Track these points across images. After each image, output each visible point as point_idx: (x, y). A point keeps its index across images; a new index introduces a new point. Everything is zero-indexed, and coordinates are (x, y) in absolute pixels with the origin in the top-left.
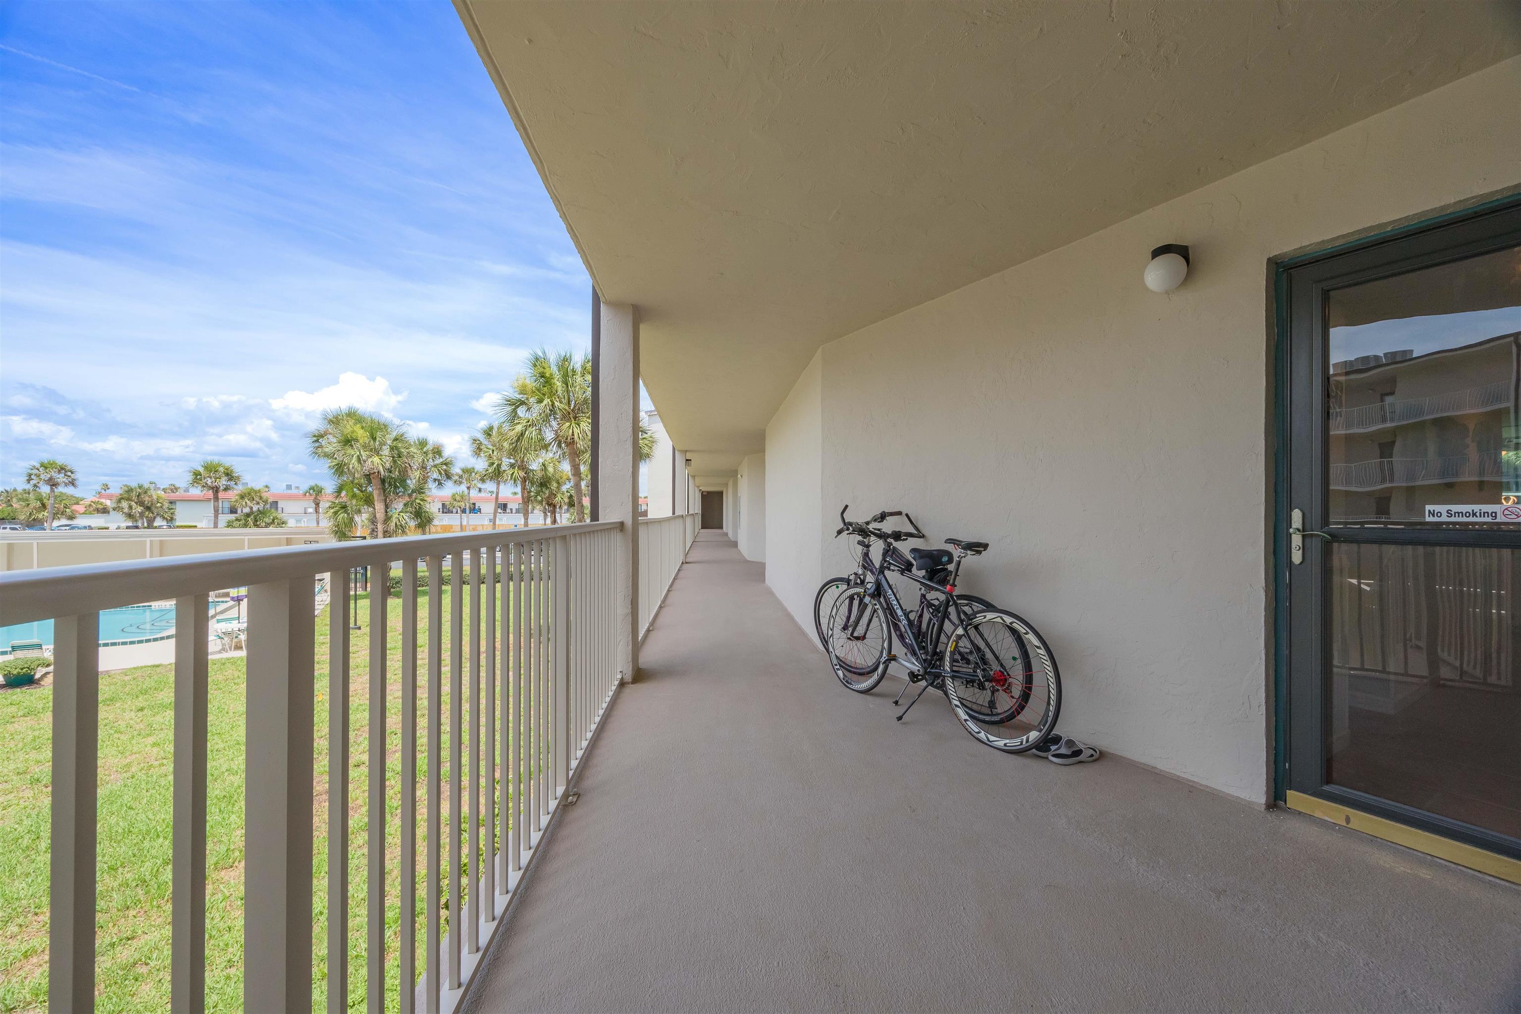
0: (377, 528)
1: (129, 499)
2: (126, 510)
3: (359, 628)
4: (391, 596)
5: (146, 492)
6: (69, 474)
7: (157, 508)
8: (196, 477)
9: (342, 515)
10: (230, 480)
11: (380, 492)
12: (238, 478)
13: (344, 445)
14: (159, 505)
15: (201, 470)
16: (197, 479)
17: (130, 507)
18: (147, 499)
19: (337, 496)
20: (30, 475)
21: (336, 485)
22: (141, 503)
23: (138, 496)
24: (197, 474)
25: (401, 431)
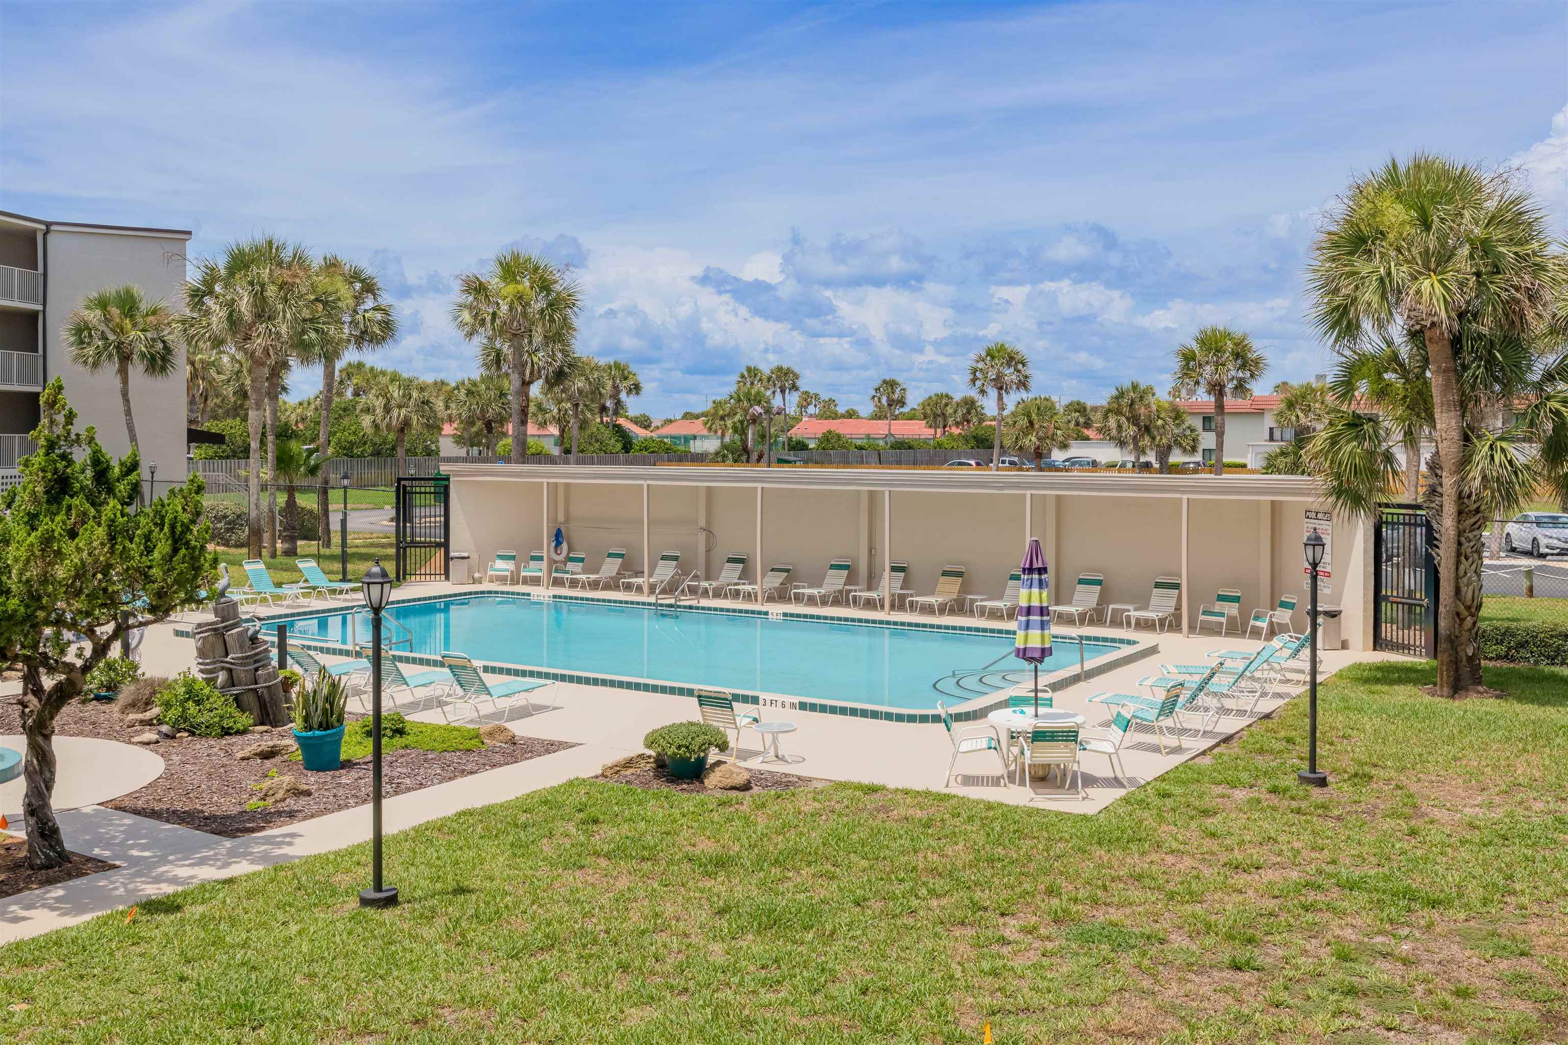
0: (1441, 485)
1: (1119, 412)
2: (1114, 432)
3: (1322, 783)
4: (1480, 688)
5: (1141, 398)
6: (1020, 366)
7: (1158, 428)
8: (1188, 364)
9: (1349, 448)
10: (1243, 367)
11: (1448, 380)
12: (1257, 362)
13: (1351, 253)
14: (1160, 422)
15: (1195, 346)
16: (1188, 369)
17: (1120, 427)
18: (1142, 411)
19: (1344, 395)
20: (974, 373)
21: (1341, 364)
22: (1134, 419)
23: (1131, 405)
24: (1188, 357)
25: (1513, 191)
